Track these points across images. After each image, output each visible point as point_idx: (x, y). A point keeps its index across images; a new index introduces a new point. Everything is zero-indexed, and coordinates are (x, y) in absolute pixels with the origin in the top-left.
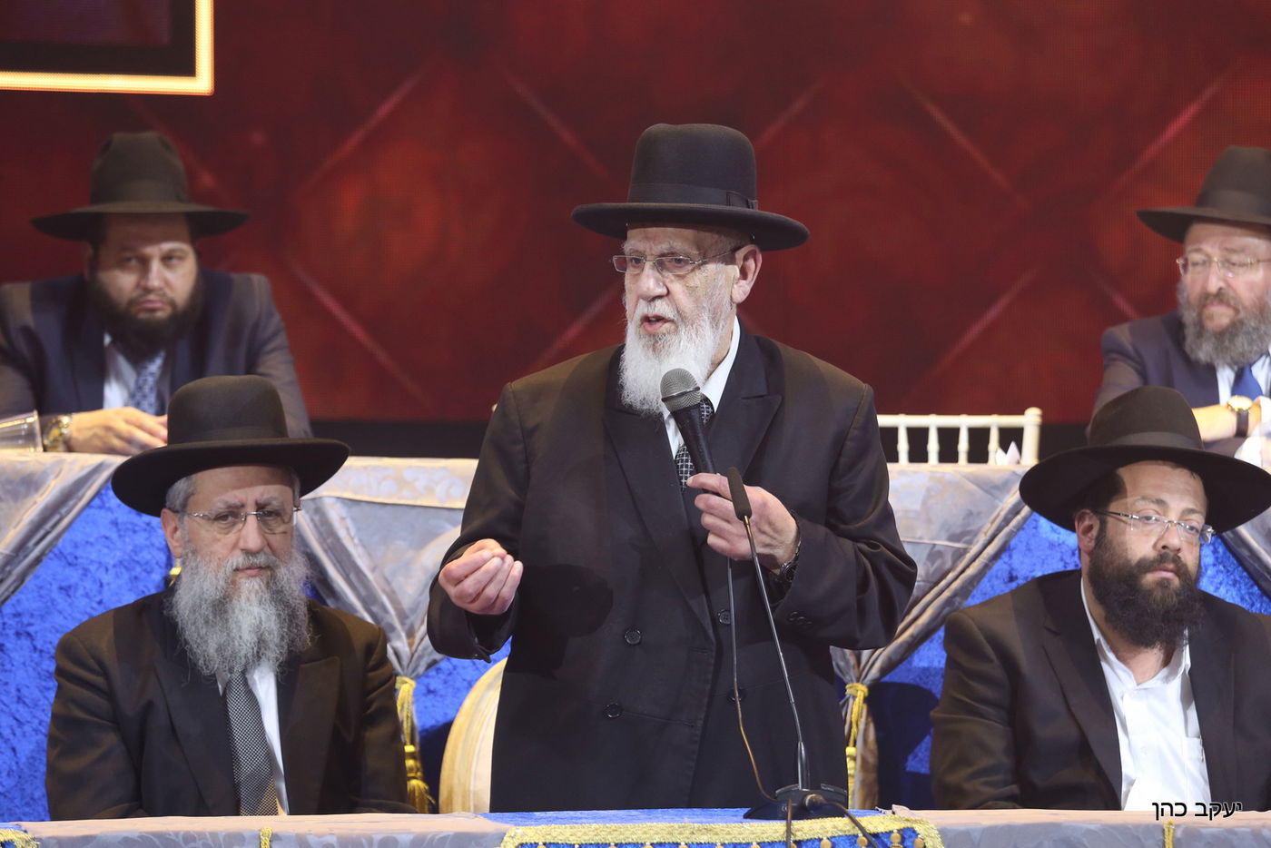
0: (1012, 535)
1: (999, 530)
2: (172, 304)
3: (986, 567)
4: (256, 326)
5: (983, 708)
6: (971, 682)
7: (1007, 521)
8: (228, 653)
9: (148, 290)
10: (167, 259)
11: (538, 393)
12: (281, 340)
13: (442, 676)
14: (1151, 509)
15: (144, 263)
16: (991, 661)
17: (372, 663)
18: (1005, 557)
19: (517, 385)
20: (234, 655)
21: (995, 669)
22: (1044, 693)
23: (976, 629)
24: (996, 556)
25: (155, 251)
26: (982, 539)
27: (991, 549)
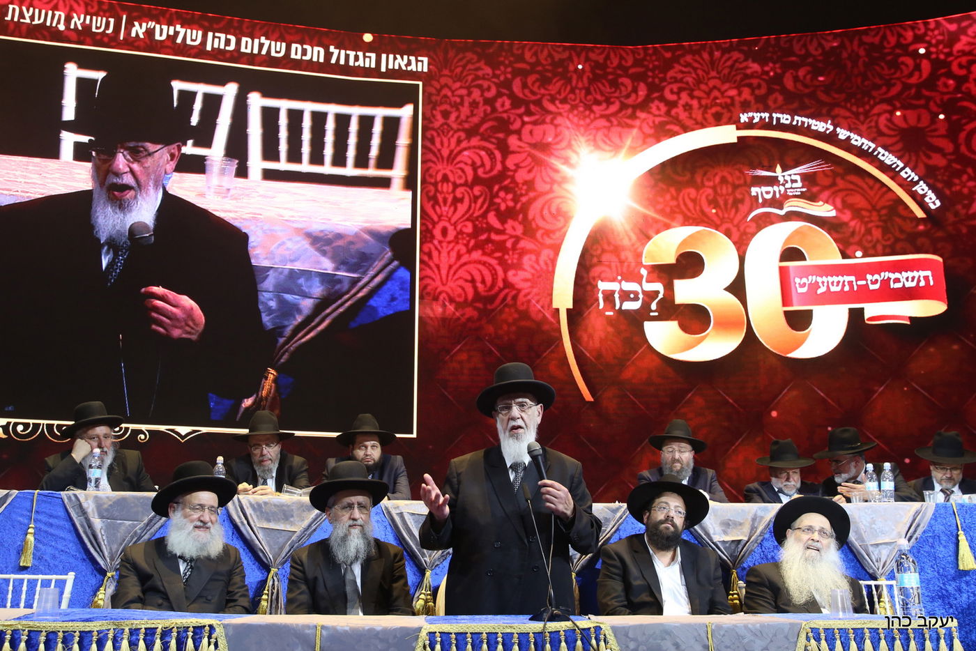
0: (620, 525)
1: (615, 524)
2: (374, 460)
3: (612, 535)
4: (397, 469)
5: (614, 576)
6: (611, 568)
7: (618, 521)
8: (346, 555)
9: (367, 455)
10: (373, 446)
11: (462, 462)
12: (405, 473)
13: (440, 569)
14: (664, 505)
15: (366, 447)
16: (616, 560)
17: (396, 560)
18: (618, 532)
19: (455, 460)
20: (348, 556)
21: (618, 563)
22: (634, 570)
23: (611, 551)
24: (615, 532)
25: (369, 444)
26: (611, 526)
27: (613, 530)
